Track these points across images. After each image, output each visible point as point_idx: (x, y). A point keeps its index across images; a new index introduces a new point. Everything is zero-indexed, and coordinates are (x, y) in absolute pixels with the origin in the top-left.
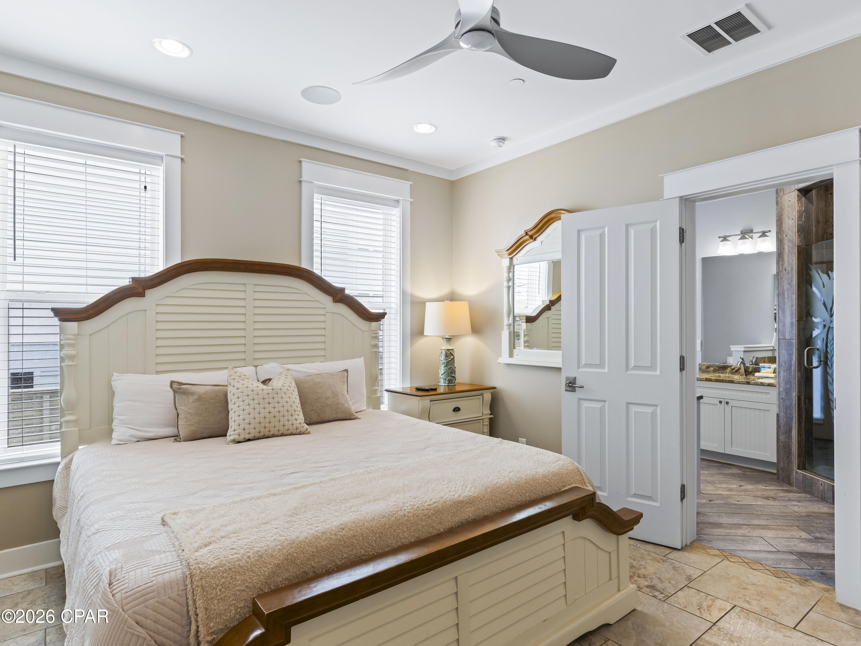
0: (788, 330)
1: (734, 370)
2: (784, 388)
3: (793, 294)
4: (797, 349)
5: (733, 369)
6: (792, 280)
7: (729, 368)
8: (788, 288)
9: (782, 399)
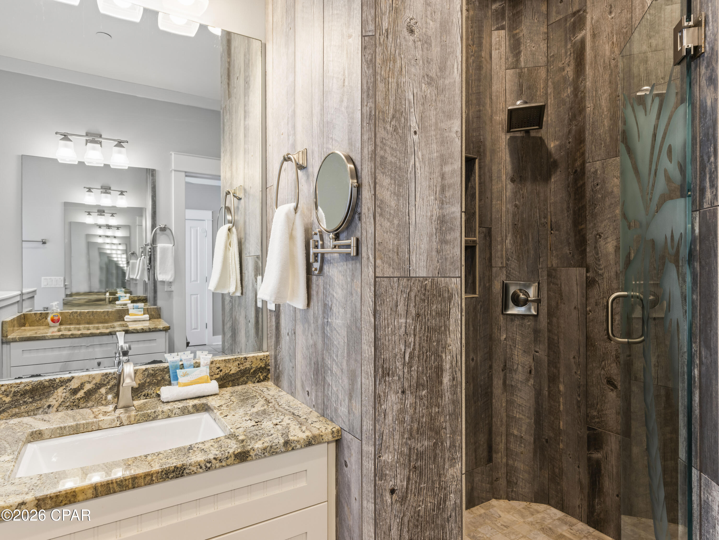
0: (424, 246)
1: (81, 394)
2: (401, 453)
3: (450, 117)
4: (464, 314)
5: (75, 391)
6: (443, 68)
7: (60, 390)
8: (425, 97)
9: (393, 491)
